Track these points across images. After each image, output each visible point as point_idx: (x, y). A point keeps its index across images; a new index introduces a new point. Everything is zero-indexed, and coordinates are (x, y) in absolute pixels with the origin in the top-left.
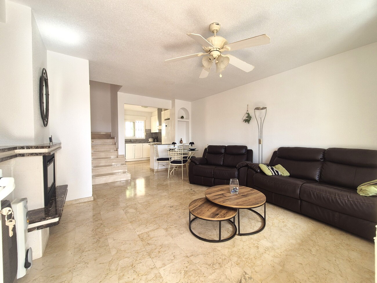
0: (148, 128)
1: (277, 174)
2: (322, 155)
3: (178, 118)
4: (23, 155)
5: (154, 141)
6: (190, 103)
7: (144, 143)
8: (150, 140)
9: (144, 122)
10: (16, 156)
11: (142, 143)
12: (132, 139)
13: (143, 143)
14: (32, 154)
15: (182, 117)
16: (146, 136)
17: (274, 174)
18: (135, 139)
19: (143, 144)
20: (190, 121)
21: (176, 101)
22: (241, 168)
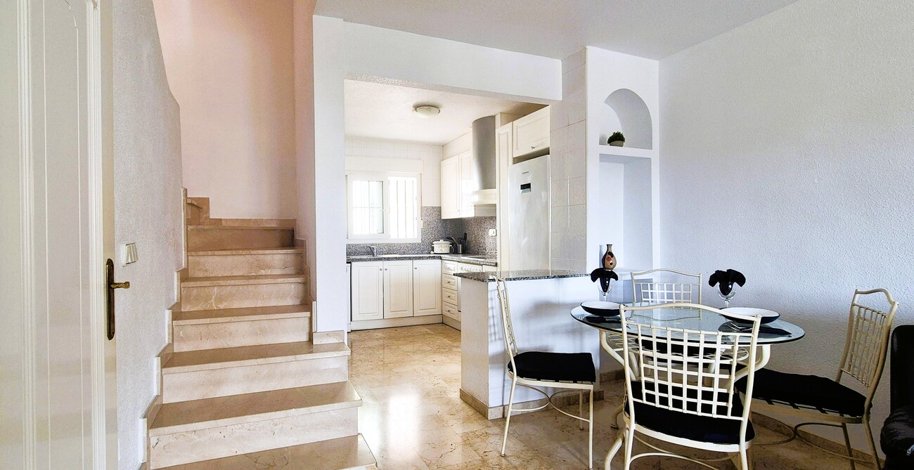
0: (431, 202)
3: (601, 143)
5: (454, 251)
7: (420, 258)
8: (441, 246)
9: (415, 180)
11: (410, 258)
12: (374, 242)
13: (416, 258)
15: (617, 139)
16: (423, 232)
18: (387, 245)
19: (416, 262)
20: (654, 154)
21: (595, 54)
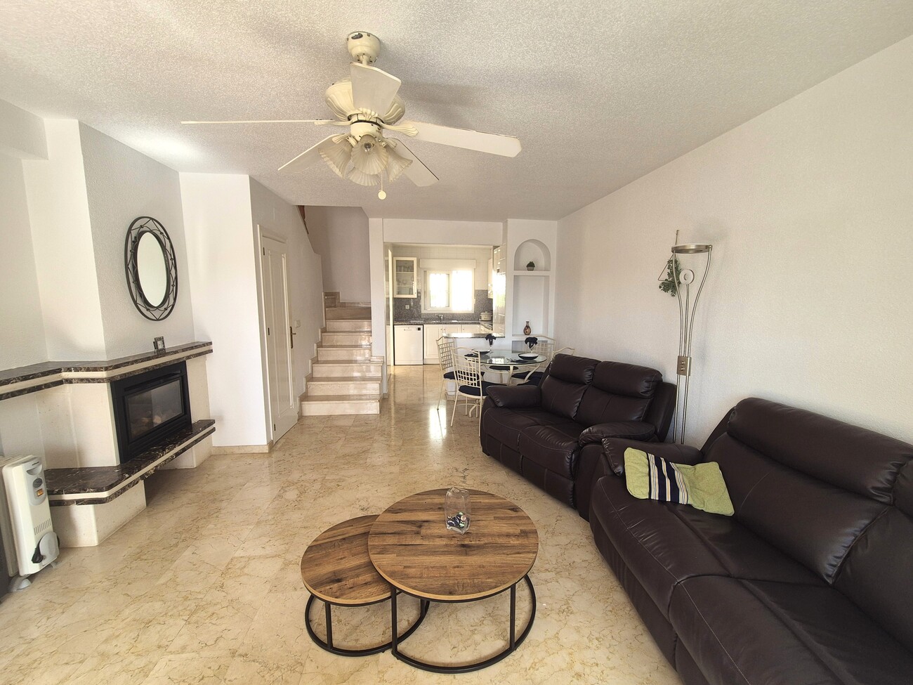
0: (480, 288)
1: (668, 499)
2: (889, 477)
3: (516, 270)
4: (70, 381)
6: (555, 223)
8: (484, 316)
10: (60, 383)
12: (443, 312)
14: (82, 380)
15: (531, 266)
16: (476, 306)
17: (655, 496)
18: (451, 314)
20: (552, 274)
21: (510, 220)
22: (585, 444)
